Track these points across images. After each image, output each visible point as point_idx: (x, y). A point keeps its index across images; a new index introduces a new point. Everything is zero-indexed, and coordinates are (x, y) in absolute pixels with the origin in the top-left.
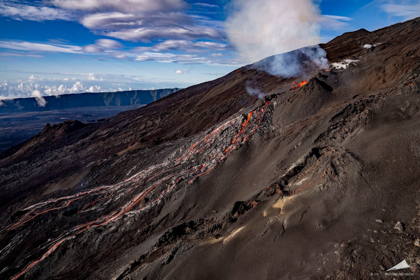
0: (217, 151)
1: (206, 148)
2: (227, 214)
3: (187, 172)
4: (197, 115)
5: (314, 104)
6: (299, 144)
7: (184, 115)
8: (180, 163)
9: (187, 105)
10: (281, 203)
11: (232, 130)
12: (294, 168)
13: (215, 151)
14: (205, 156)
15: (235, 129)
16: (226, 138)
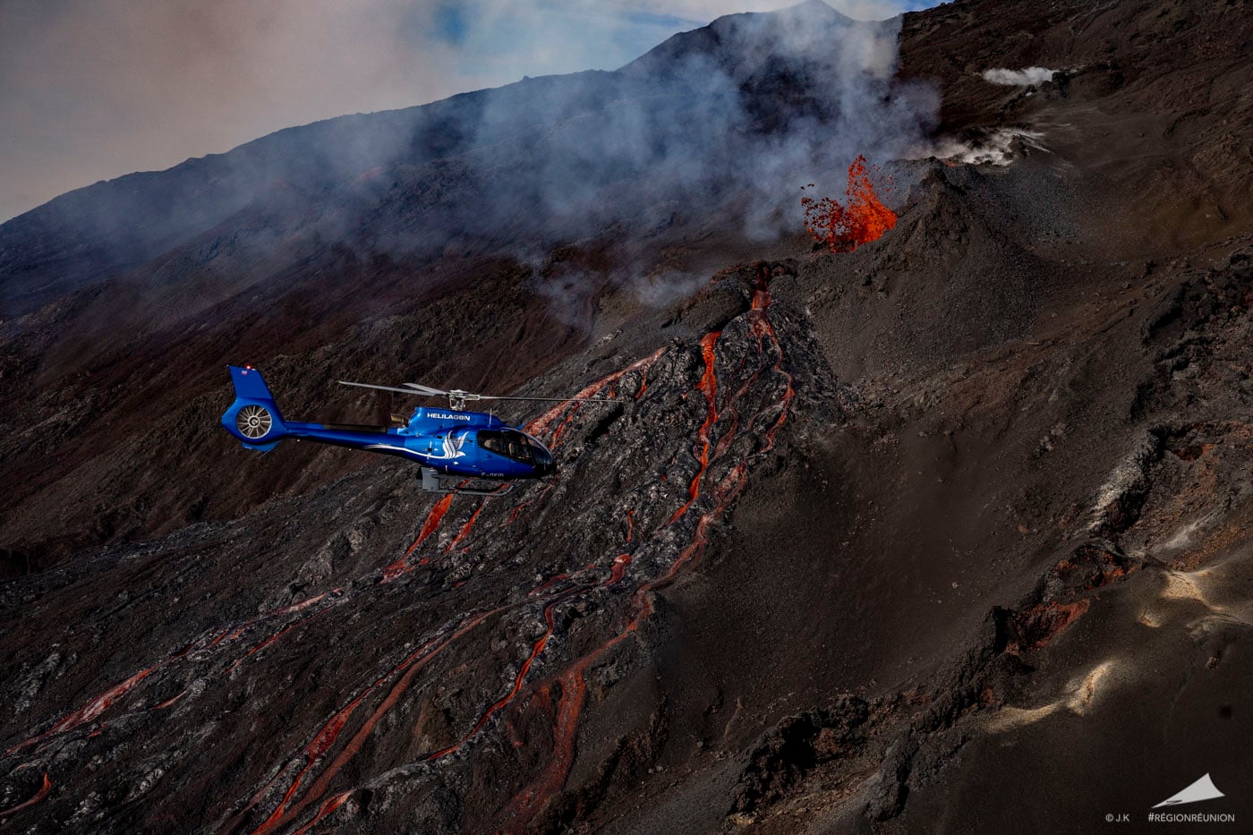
0: (649, 497)
1: (544, 502)
2: (971, 658)
3: (558, 591)
5: (1002, 297)
6: (1058, 430)
10: (1186, 586)
11: (664, 413)
12: (1118, 497)
13: (634, 499)
14: (594, 528)
15: (680, 404)
16: (653, 444)
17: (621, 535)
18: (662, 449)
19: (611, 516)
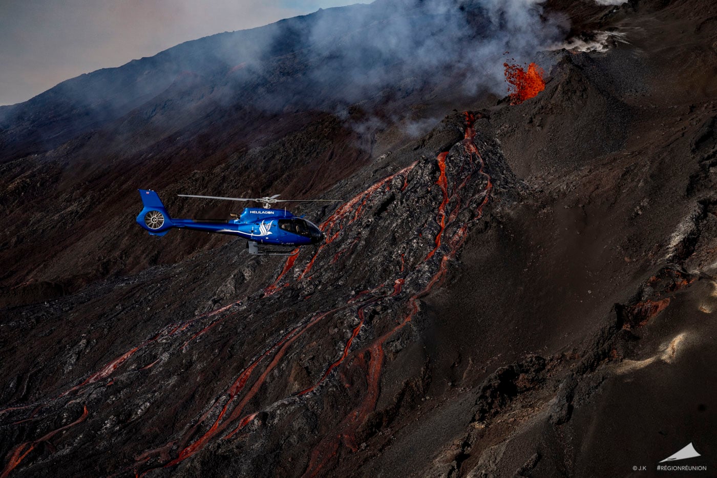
2: (603, 332)
6: (645, 203)
12: (682, 240)
13: (404, 247)
15: (427, 193)
16: (413, 216)
17: (398, 268)
18: (418, 219)
19: (391, 257)
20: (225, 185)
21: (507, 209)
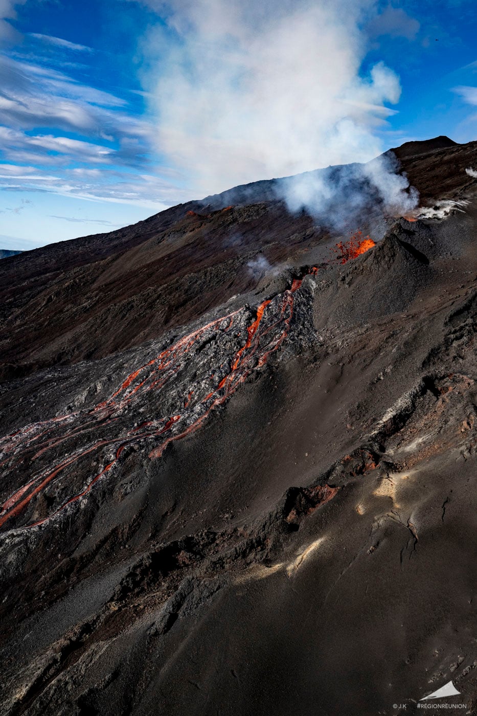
0: (201, 386)
1: (167, 381)
2: (271, 516)
3: (137, 434)
4: (109, 310)
5: (400, 290)
6: (388, 370)
7: (66, 309)
8: (110, 415)
9: (68, 286)
10: (390, 487)
11: (227, 341)
12: (392, 417)
13: (195, 386)
14: (173, 399)
15: (235, 338)
16: (216, 358)
17: (183, 404)
18: (219, 360)
19: (183, 394)
20: (158, 301)
21: (286, 359)
